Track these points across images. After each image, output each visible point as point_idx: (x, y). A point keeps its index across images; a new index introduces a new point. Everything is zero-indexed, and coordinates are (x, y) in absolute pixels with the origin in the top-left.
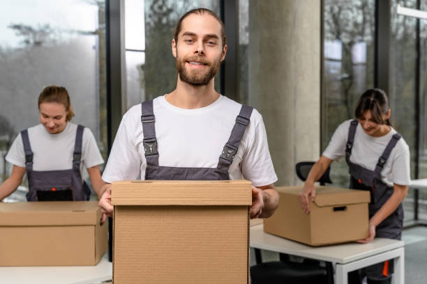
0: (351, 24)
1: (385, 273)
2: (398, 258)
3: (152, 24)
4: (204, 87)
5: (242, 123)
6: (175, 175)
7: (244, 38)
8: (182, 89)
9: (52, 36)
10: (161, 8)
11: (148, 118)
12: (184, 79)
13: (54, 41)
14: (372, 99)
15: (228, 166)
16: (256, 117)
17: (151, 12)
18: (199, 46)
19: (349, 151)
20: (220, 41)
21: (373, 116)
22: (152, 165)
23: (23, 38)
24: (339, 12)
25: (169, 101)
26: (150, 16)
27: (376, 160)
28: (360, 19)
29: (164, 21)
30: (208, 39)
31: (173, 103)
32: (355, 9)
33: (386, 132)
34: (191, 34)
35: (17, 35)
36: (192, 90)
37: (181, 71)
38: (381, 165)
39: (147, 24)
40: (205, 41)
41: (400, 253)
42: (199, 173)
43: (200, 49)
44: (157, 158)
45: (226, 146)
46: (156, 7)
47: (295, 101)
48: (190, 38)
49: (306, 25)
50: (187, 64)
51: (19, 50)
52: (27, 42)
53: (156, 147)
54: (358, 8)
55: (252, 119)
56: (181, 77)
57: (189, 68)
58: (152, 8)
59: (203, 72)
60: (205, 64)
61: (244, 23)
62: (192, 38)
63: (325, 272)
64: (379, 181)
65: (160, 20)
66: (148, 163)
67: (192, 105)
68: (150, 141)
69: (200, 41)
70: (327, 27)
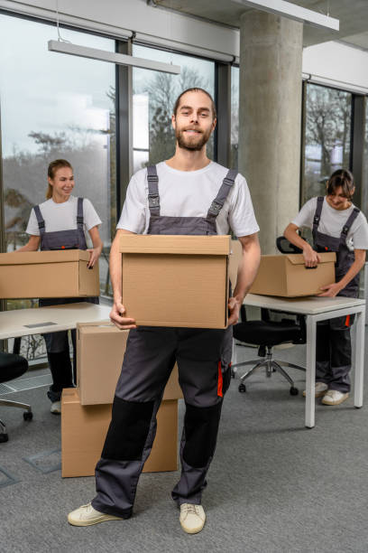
0: (334, 133)
1: (347, 324)
2: (359, 314)
3: (155, 133)
4: (197, 152)
5: (228, 184)
6: (173, 223)
7: (234, 138)
8: (180, 153)
9: (67, 144)
10: (163, 118)
11: (153, 179)
12: (182, 145)
13: (69, 148)
14: (342, 177)
15: (215, 216)
16: (240, 180)
17: (154, 123)
18: (194, 117)
19: (316, 223)
20: (211, 114)
21: (343, 191)
22: (155, 215)
23: (42, 145)
24: (323, 122)
25: (169, 165)
26: (153, 126)
27: (341, 229)
28: (342, 128)
29: (166, 130)
30: (201, 111)
31: (173, 167)
32: (337, 119)
33: (349, 207)
34: (188, 108)
35: (36, 142)
36: (189, 154)
37: (179, 138)
38: (345, 232)
39: (151, 133)
40: (199, 113)
41: (362, 309)
42: (193, 221)
43: (195, 119)
44: (159, 210)
45: (214, 202)
46: (158, 118)
47: (278, 187)
48: (186, 111)
49: (288, 121)
50: (184, 133)
51: (38, 156)
52: (45, 149)
53: (159, 202)
54: (341, 118)
55: (236, 181)
56: (179, 144)
57: (186, 136)
58: (155, 118)
59: (198, 138)
60: (199, 132)
61: (234, 124)
62: (189, 110)
63: (299, 329)
64: (344, 247)
65: (162, 130)
66: (152, 214)
67: (188, 168)
68: (154, 196)
69: (195, 112)
70: (308, 133)
